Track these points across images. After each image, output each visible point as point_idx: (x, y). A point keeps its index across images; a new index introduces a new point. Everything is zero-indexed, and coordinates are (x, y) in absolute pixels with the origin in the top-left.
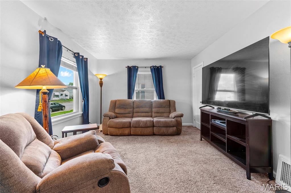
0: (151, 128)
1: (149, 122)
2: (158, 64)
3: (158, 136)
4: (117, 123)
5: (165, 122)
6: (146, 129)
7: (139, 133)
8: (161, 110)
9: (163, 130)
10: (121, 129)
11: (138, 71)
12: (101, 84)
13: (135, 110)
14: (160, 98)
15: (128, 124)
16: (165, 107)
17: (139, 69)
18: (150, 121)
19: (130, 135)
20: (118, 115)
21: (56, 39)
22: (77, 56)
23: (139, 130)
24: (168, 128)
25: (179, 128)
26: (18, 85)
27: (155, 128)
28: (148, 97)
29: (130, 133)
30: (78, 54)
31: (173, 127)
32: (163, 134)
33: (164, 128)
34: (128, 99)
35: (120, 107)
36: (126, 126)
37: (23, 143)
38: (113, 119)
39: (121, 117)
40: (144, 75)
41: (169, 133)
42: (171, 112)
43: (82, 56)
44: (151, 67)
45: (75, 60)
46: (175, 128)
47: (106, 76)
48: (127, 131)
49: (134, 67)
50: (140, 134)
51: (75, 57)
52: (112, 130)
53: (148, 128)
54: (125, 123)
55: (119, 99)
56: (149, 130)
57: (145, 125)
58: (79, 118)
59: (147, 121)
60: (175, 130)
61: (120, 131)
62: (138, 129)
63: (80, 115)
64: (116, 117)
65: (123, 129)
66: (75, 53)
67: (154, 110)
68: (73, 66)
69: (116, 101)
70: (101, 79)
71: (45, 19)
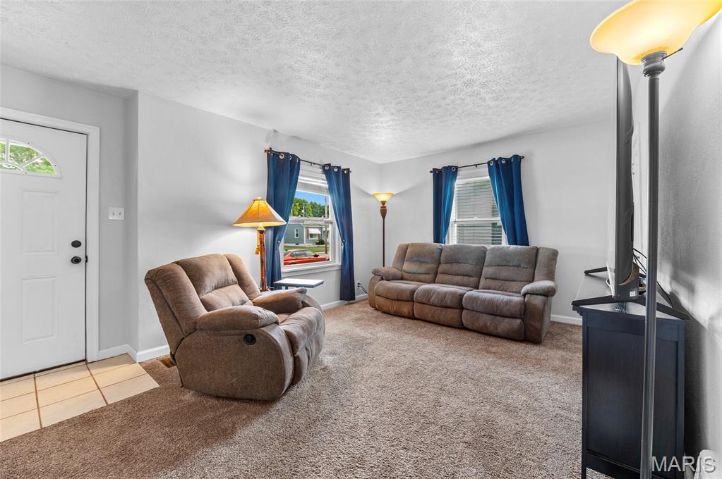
0: (457, 311)
1: (450, 297)
2: (506, 152)
3: (475, 335)
4: (389, 289)
5: (488, 301)
6: (444, 311)
7: (429, 317)
8: (505, 273)
9: (486, 320)
10: (396, 302)
11: (458, 177)
12: (384, 213)
13: (442, 267)
14: (511, 240)
15: (408, 293)
16: (518, 266)
17: (461, 173)
18: (453, 294)
19: (412, 317)
20: (406, 275)
21: (287, 155)
22: (328, 170)
23: (428, 311)
24: (499, 318)
25: (532, 323)
26: (235, 223)
27: (464, 312)
28: (479, 240)
29: (411, 313)
30: (329, 165)
31: (513, 317)
32: (485, 331)
33: (488, 316)
34: (434, 242)
35: (412, 258)
36: (404, 297)
37: (209, 282)
38: (388, 280)
39: (412, 280)
40: (473, 185)
41: (499, 330)
42: (536, 278)
43: (338, 167)
44: (489, 163)
45: (324, 176)
46: (518, 321)
47: (393, 195)
48: (405, 309)
49: (448, 169)
50: (430, 319)
51: (325, 172)
52: (380, 301)
53: (449, 310)
54: (402, 291)
55: (414, 242)
56: (451, 315)
57: (442, 300)
58: (335, 272)
59: (446, 293)
60: (515, 327)
61: (395, 306)
62: (427, 308)
63: (336, 268)
64: (402, 279)
65: (400, 303)
66: (323, 167)
67: (486, 271)
68: (320, 187)
69: (408, 246)
70: (383, 203)
71: (275, 131)
